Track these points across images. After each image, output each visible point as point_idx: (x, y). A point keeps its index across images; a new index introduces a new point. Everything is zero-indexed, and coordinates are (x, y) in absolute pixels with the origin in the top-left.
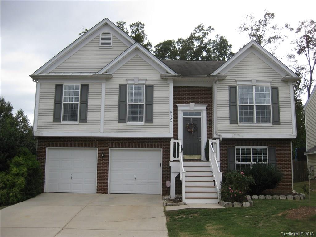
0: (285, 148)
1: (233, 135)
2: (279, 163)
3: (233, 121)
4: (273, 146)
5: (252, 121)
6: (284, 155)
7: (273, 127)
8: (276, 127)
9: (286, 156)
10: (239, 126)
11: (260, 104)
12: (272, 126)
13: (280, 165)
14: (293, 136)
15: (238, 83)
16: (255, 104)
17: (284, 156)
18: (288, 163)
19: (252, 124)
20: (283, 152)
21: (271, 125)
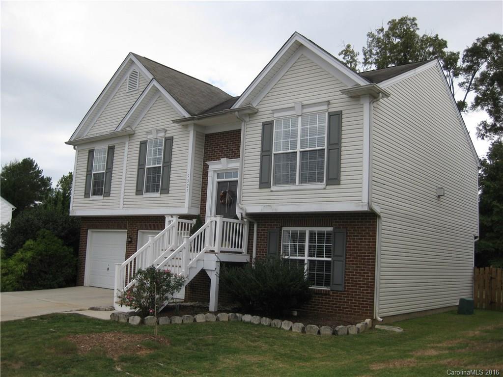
0: (364, 231)
1: (263, 207)
2: (351, 261)
3: (264, 183)
4: (341, 226)
5: (293, 181)
6: (362, 245)
7: (327, 190)
8: (332, 189)
9: (365, 248)
10: (272, 191)
11: (308, 149)
12: (325, 189)
13: (352, 264)
14: (362, 206)
15: (276, 115)
16: (298, 149)
17: (361, 248)
18: (367, 262)
19: (292, 187)
20: (360, 239)
21: (323, 186)
